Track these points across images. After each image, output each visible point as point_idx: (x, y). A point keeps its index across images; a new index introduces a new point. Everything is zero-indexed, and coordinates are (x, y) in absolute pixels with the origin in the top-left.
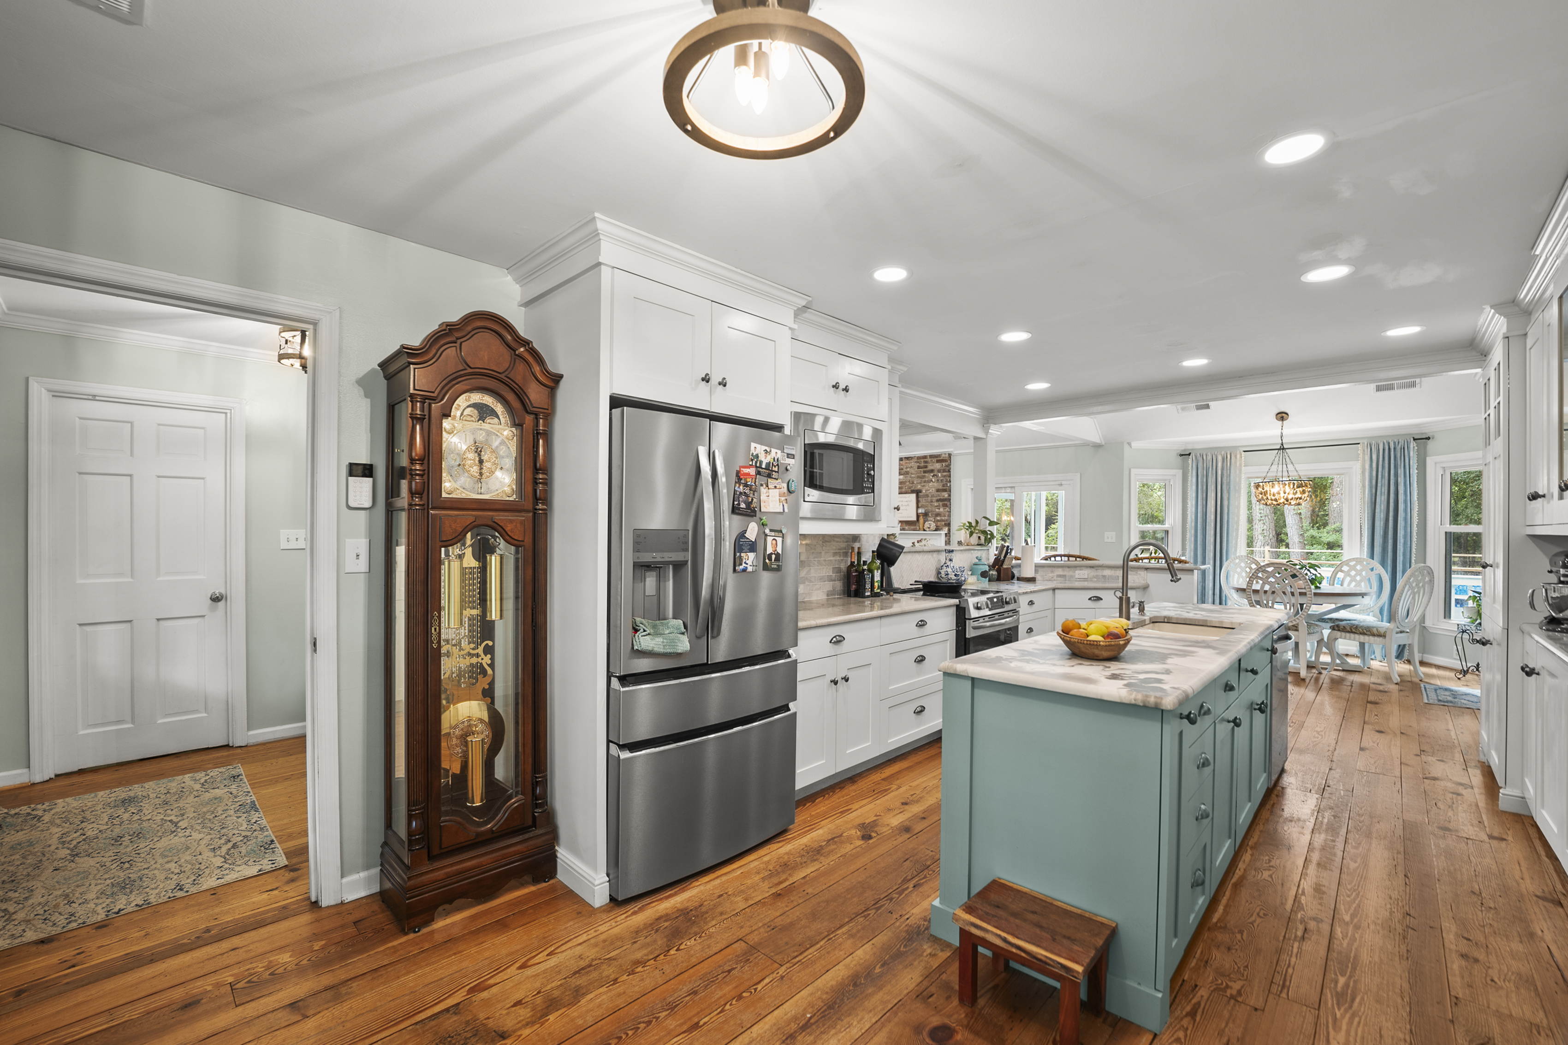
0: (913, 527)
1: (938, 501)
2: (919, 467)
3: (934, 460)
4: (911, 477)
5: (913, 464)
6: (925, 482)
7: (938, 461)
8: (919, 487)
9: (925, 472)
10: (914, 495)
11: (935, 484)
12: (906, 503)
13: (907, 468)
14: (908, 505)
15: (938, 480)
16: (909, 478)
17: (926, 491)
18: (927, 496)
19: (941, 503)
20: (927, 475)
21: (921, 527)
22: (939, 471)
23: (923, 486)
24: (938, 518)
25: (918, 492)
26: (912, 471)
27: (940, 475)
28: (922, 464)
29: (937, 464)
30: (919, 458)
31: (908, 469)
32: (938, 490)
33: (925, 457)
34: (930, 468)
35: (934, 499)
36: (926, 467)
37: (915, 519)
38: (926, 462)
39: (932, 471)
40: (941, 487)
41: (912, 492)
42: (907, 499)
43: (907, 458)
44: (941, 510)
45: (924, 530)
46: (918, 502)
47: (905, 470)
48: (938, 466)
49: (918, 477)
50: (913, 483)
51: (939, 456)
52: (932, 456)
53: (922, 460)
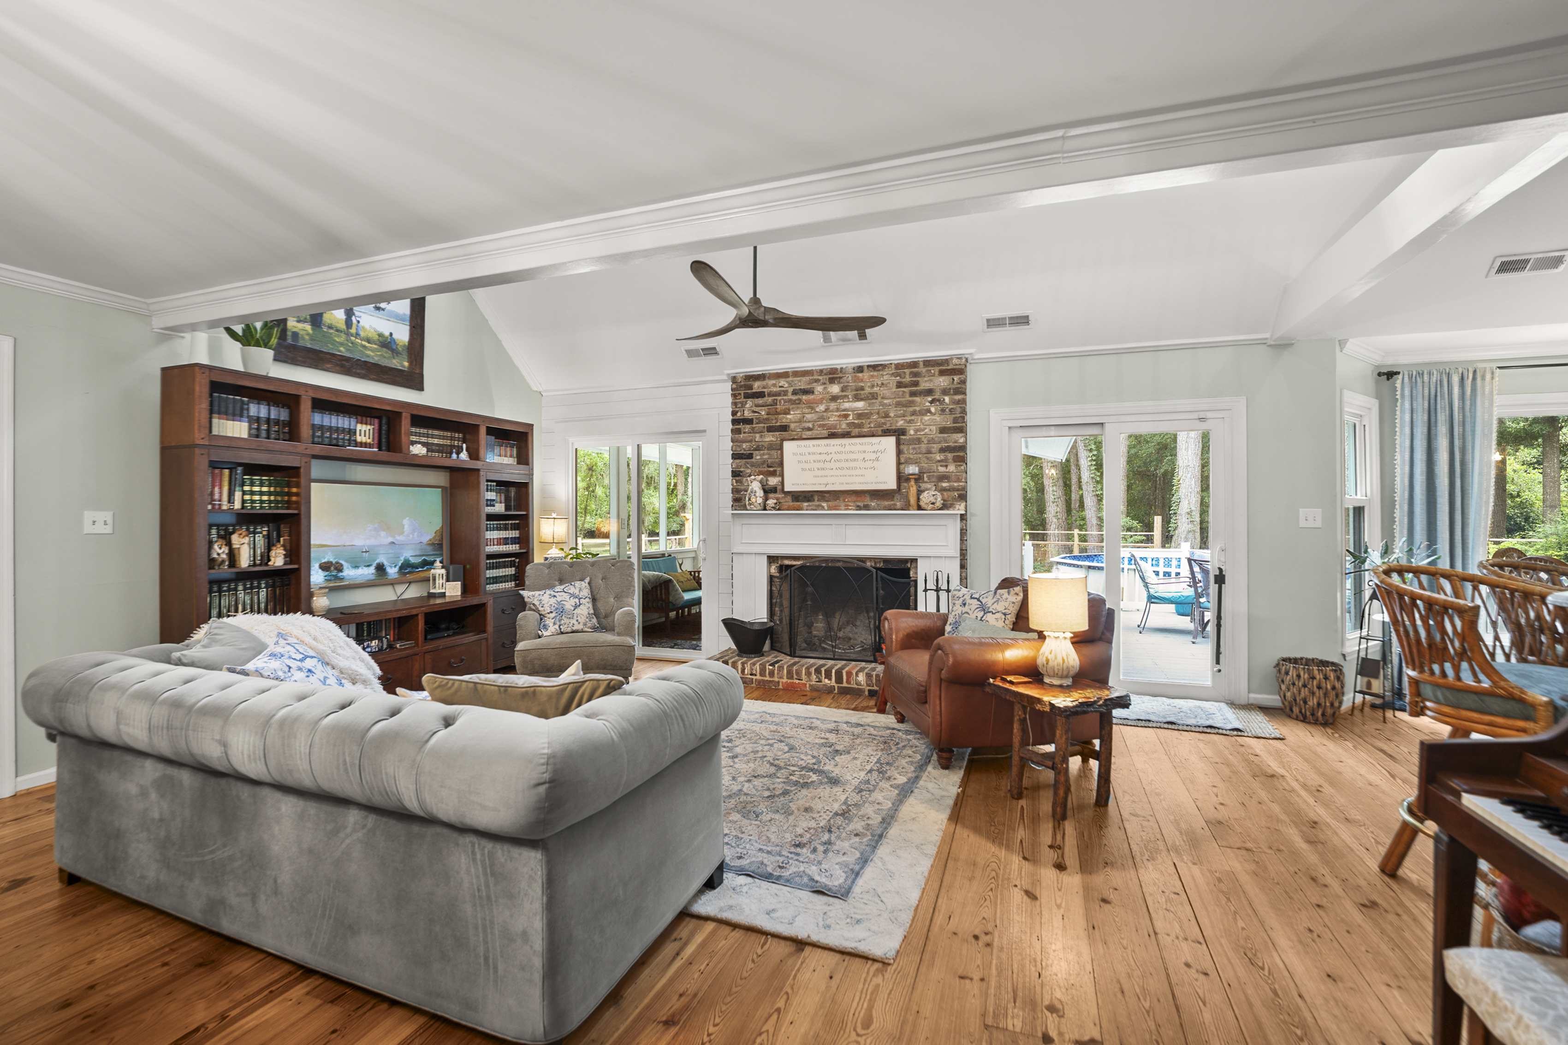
0: (886, 503)
1: (942, 450)
2: (900, 385)
3: (935, 370)
4: (882, 404)
5: (886, 377)
6: (914, 413)
7: (942, 373)
8: (901, 423)
9: (913, 394)
10: (892, 440)
11: (937, 418)
12: (874, 456)
13: (873, 386)
14: (877, 459)
15: (943, 410)
16: (877, 407)
17: (916, 431)
18: (919, 441)
19: (950, 456)
20: (917, 399)
21: (913, 500)
22: (945, 392)
23: (910, 422)
24: (945, 485)
25: (899, 433)
26: (884, 391)
27: (947, 399)
28: (908, 379)
29: (941, 379)
30: (900, 366)
31: (876, 389)
32: (943, 430)
33: (914, 364)
34: (924, 385)
35: (936, 447)
36: (916, 384)
37: (892, 485)
38: (916, 375)
39: (930, 392)
40: (949, 424)
41: (886, 433)
42: (875, 448)
43: (874, 367)
44: (952, 468)
45: (919, 508)
46: (899, 452)
47: (868, 390)
48: (943, 382)
49: (898, 404)
50: (887, 416)
51: (946, 362)
52: (928, 363)
53: (907, 371)
